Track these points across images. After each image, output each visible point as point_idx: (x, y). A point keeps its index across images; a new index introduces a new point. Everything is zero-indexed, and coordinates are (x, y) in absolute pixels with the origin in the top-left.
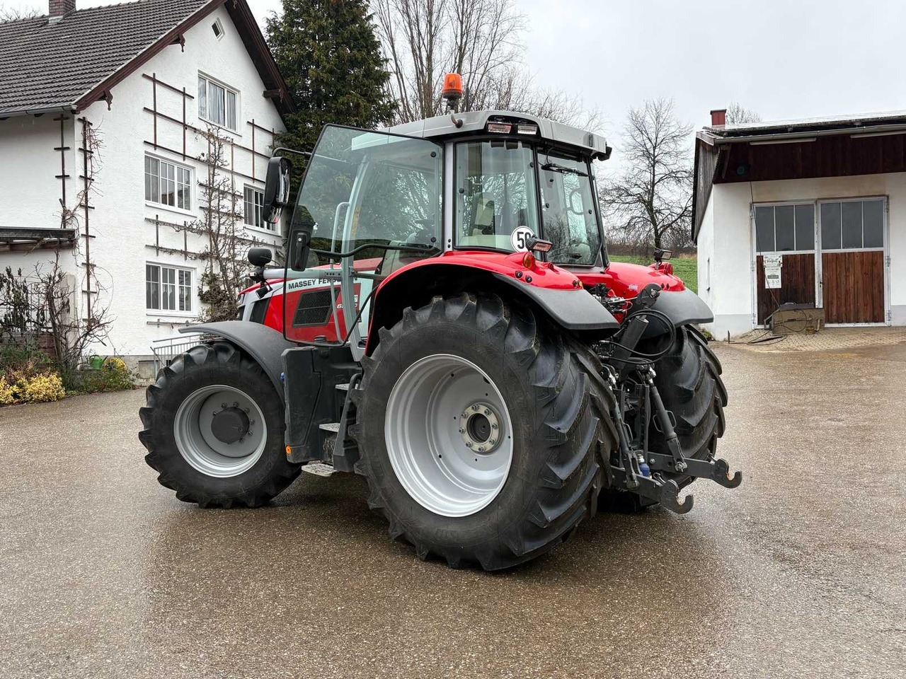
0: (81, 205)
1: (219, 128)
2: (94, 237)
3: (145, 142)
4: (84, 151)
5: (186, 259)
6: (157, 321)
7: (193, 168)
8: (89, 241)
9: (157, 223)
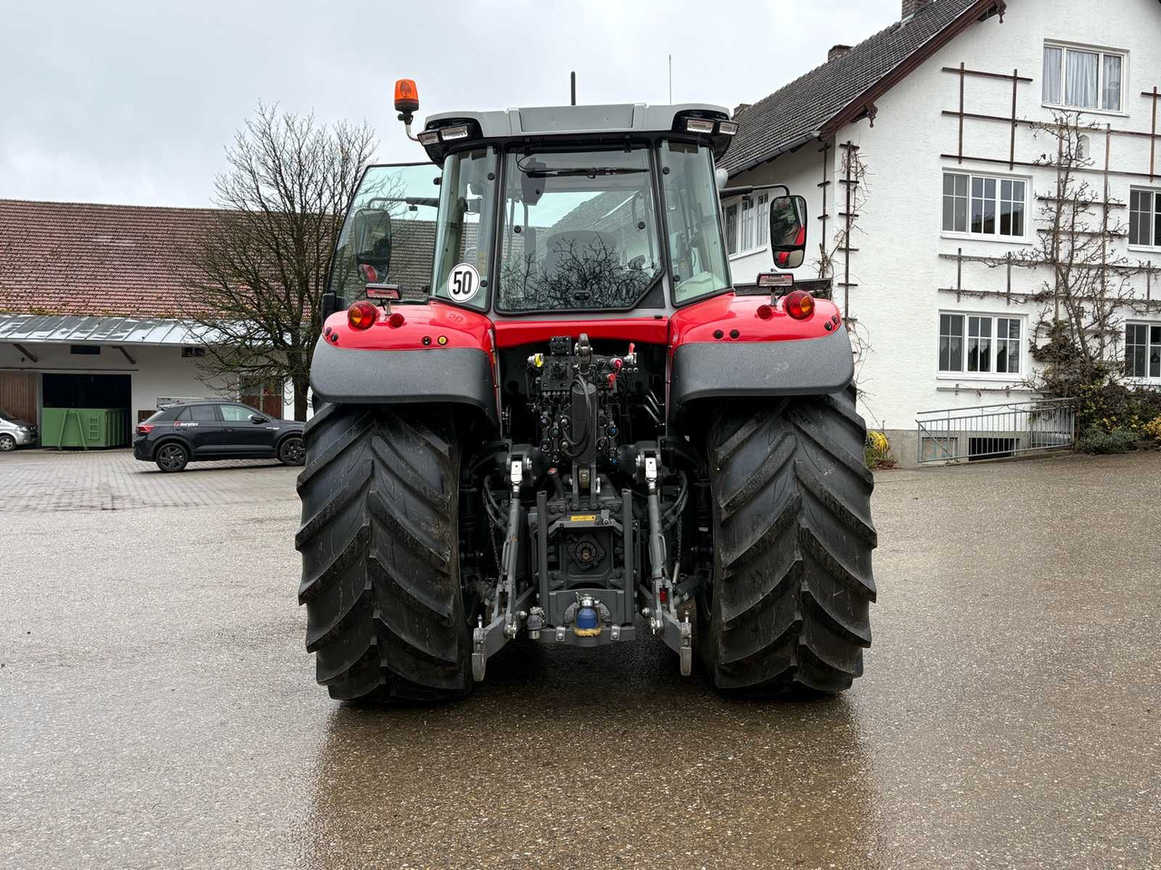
0: (840, 249)
1: (1080, 113)
2: (856, 285)
3: (942, 156)
4: (848, 182)
5: (1008, 303)
6: (955, 387)
7: (1030, 177)
8: (849, 290)
9: (960, 259)
